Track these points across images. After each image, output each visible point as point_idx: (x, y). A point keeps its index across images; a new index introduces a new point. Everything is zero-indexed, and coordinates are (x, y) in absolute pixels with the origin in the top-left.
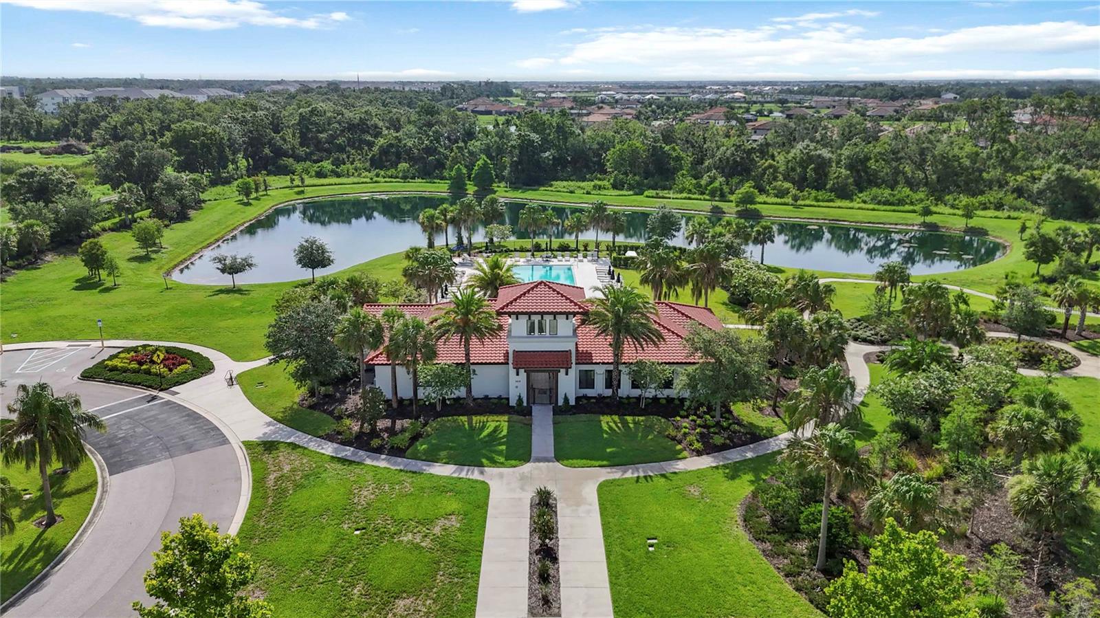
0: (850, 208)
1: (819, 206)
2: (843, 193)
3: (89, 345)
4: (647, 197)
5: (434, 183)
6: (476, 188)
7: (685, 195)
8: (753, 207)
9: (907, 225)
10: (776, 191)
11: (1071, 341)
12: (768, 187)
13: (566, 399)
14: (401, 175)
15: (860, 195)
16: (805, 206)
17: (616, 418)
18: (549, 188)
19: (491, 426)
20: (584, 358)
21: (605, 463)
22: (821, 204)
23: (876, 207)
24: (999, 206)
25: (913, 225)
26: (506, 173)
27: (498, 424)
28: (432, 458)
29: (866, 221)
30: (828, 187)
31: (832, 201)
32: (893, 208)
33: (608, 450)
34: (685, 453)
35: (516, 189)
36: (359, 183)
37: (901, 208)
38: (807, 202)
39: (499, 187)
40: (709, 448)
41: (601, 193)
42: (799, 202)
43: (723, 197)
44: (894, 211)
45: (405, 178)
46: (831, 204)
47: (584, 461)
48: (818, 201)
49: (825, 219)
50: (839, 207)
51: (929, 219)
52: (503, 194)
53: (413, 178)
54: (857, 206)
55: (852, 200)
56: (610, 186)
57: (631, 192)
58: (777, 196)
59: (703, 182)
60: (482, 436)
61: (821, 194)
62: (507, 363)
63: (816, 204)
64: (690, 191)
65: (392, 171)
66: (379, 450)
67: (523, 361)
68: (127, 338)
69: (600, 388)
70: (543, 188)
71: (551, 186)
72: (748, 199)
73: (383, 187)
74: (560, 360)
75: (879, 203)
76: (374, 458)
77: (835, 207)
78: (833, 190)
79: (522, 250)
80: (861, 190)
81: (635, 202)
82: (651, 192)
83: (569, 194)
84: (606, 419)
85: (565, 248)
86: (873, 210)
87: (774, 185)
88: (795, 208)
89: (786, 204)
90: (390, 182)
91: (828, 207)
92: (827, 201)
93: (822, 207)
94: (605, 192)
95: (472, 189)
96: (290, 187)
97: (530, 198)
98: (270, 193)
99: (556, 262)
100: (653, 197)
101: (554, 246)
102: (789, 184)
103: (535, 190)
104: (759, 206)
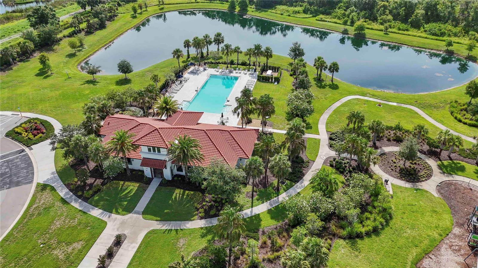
0: (414, 36)
1: (398, 33)
2: (416, 25)
3: (18, 115)
4: (317, 20)
5: (223, 4)
7: (335, 20)
8: (363, 32)
9: (437, 50)
10: (382, 21)
11: (440, 160)
12: (378, 18)
13: (167, 177)
15: (425, 26)
16: (391, 32)
17: (182, 191)
18: (273, 11)
19: (131, 187)
21: (159, 219)
22: (400, 32)
23: (428, 36)
25: (441, 51)
27: (133, 187)
28: (96, 205)
29: (417, 46)
30: (410, 20)
31: (407, 30)
32: (436, 38)
33: (166, 211)
34: (196, 217)
35: (257, 10)
37: (441, 38)
38: (394, 30)
39: (250, 8)
40: (207, 216)
41: (296, 16)
42: (389, 30)
43: (352, 24)
44: (437, 40)
46: (406, 32)
47: (152, 217)
48: (399, 29)
49: (396, 43)
50: (409, 35)
51: (450, 48)
52: (252, 12)
54: (420, 34)
55: (419, 29)
56: (302, 11)
57: (311, 16)
58: (382, 24)
59: (347, 13)
60: (122, 195)
61: (403, 26)
63: (397, 31)
64: (338, 18)
67: (148, 161)
68: (33, 112)
70: (270, 11)
73: (199, 5)
74: (160, 165)
75: (431, 34)
76: (76, 201)
77: (407, 35)
78: (411, 23)
79: (225, 63)
80: (427, 23)
81: (309, 22)
82: (321, 16)
83: (280, 15)
84: (178, 191)
85: (244, 64)
86: (426, 38)
87: (382, 17)
88: (385, 34)
89: (381, 30)
90: (204, 2)
91: (403, 34)
92: (404, 30)
93: (400, 34)
94: (298, 15)
95: (238, 9)
96: (159, 5)
97: (261, 16)
98: (148, 9)
99: (234, 74)
100: (319, 20)
101: (240, 62)
102: (390, 17)
103: (266, 11)
104: (367, 31)
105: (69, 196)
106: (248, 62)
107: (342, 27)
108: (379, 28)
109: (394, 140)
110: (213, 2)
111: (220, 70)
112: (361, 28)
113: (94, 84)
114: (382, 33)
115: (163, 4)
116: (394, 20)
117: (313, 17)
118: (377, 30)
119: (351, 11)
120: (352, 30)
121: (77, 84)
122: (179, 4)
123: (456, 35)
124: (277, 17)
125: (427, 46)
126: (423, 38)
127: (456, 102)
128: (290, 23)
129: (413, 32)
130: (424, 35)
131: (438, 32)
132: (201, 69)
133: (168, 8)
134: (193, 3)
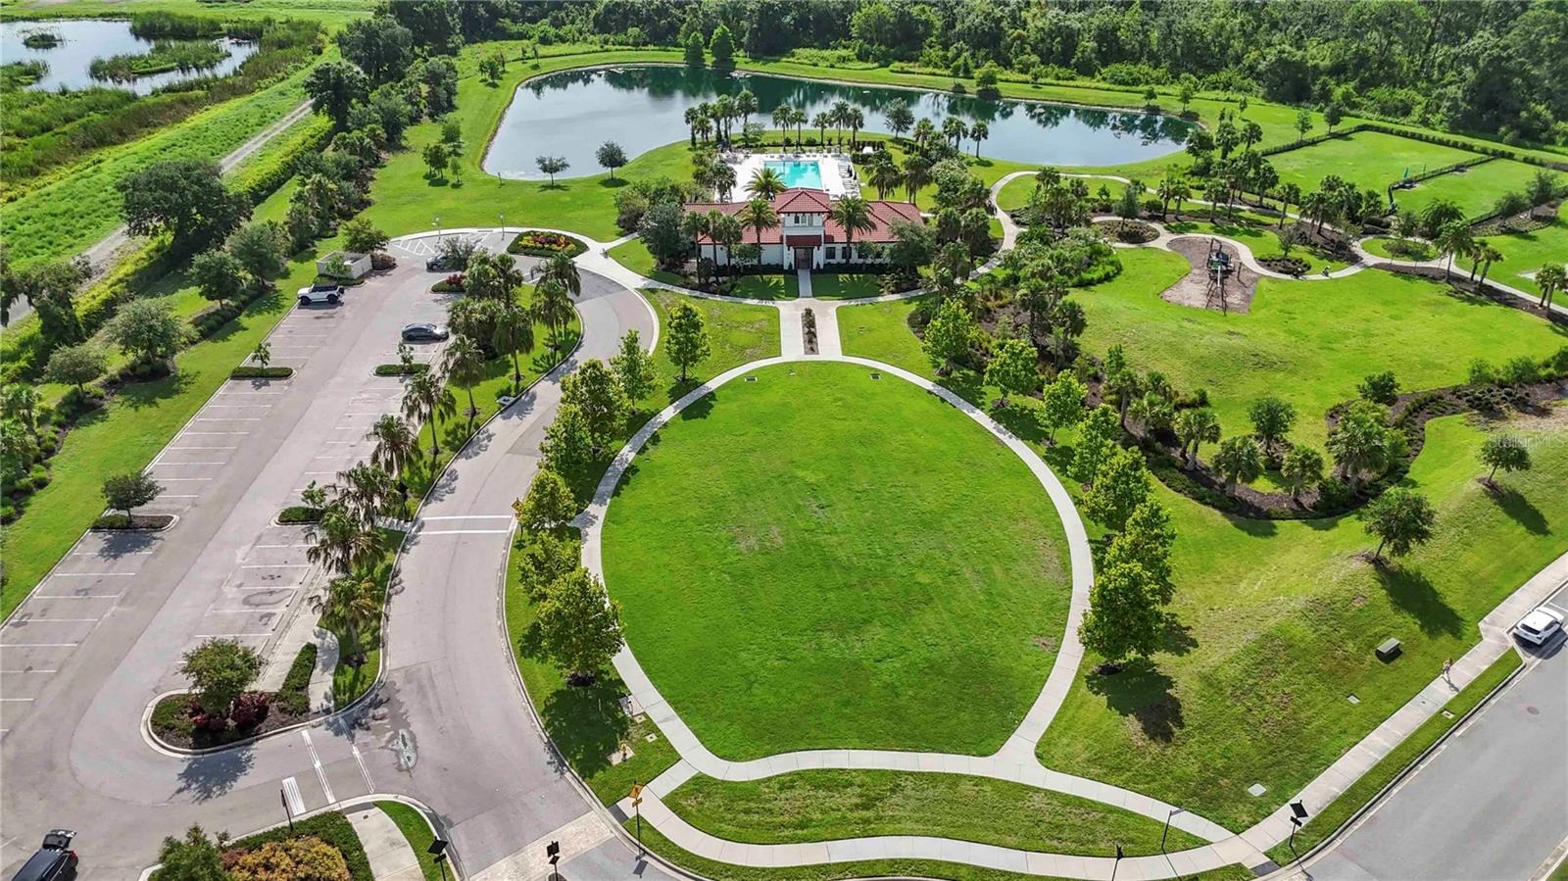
0: (1087, 88)
1: (1058, 85)
2: (1086, 69)
3: (491, 231)
4: (892, 71)
5: (667, 51)
6: (714, 59)
7: (930, 69)
8: (993, 86)
9: (1132, 108)
10: (1021, 66)
11: (1166, 222)
12: (1014, 61)
13: (818, 265)
14: (631, 41)
15: (1103, 71)
16: (1045, 84)
17: (847, 276)
18: (791, 59)
19: (775, 280)
20: (829, 239)
21: (840, 298)
22: (1061, 82)
23: (1112, 87)
24: (1226, 87)
25: (1138, 108)
26: (745, 40)
27: (780, 279)
28: (745, 296)
29: (1096, 103)
30: (1073, 61)
31: (1072, 79)
32: (1129, 88)
33: (841, 292)
34: (885, 293)
35: (756, 59)
36: (589, 53)
37: (1134, 88)
38: (1048, 80)
39: (737, 56)
40: (898, 290)
41: (845, 66)
42: (1040, 80)
43: (968, 75)
44: (1127, 91)
45: (636, 44)
46: (1071, 83)
47: (829, 297)
48: (1058, 78)
49: (1059, 101)
50: (1077, 87)
51: (1153, 102)
52: (744, 67)
53: (645, 44)
54: (1097, 84)
55: (1093, 77)
56: (854, 57)
57: (876, 65)
58: (1021, 71)
59: (950, 55)
60: (771, 285)
61: (1063, 72)
62: (782, 243)
63: (1055, 82)
64: (936, 66)
65: (621, 37)
66: (714, 293)
67: (793, 241)
68: (514, 226)
69: (839, 259)
70: (784, 59)
71: (793, 55)
72: (990, 79)
73: (614, 57)
74: (815, 241)
75: (1116, 81)
76: (712, 296)
77: (1073, 87)
78: (1076, 66)
79: (775, 145)
80: (1105, 65)
81: (879, 77)
82: (897, 65)
83: (811, 67)
84: (841, 276)
85: (811, 143)
86: (1108, 90)
87: (1020, 58)
88: (1034, 87)
89: (1027, 82)
90: (621, 50)
91: (1067, 86)
92: (1067, 79)
93: (1062, 86)
94: (850, 65)
95: (709, 59)
96: (522, 59)
97: (771, 71)
98: (507, 68)
100: (897, 72)
101: (803, 141)
102: (1035, 58)
103: (776, 61)
104: (999, 85)
105: (697, 293)
106: (819, 140)
107: (950, 82)
108: (1020, 79)
109: (1101, 210)
110: (642, 48)
111: (776, 155)
114: (1029, 87)
115: (536, 56)
116: (1042, 63)
117: (881, 66)
118: (1018, 82)
120: (972, 88)
123: (1158, 82)
124: (807, 71)
125: (1115, 103)
126: (1103, 89)
127: (1175, 166)
129: (1085, 81)
130: (1102, 85)
131: (1127, 78)
132: (741, 156)
133: (547, 64)
134: (596, 52)
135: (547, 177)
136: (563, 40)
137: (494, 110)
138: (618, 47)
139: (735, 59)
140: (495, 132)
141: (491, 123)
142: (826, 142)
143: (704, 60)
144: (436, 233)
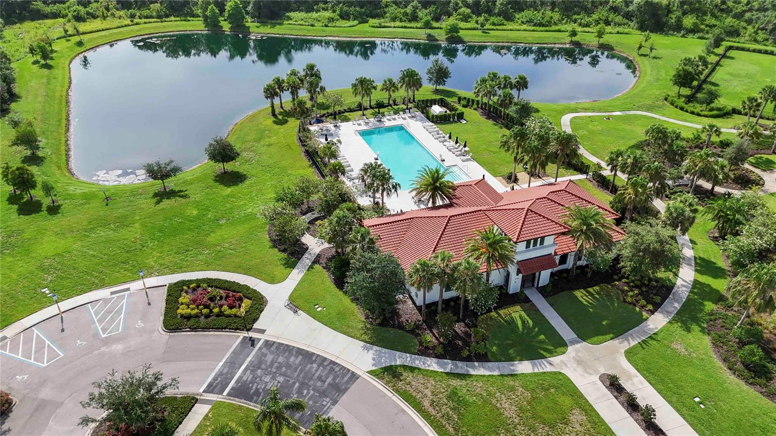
0: (518, 30)
1: (497, 30)
2: (508, 16)
3: (128, 289)
5: (189, 21)
6: (230, 25)
7: (398, 24)
8: (458, 34)
9: (561, 44)
10: (461, 17)
14: (154, 14)
15: (518, 16)
16: (490, 30)
17: (583, 292)
18: (290, 22)
21: (611, 335)
22: (497, 27)
23: (534, 28)
25: (565, 44)
26: (249, 8)
27: (519, 313)
31: (503, 24)
32: (547, 28)
33: (604, 323)
34: (645, 314)
35: (264, 23)
38: (489, 26)
39: (249, 22)
42: (484, 27)
45: (159, 17)
46: (504, 27)
47: (601, 337)
48: (494, 25)
49: (508, 42)
50: (510, 30)
51: (574, 39)
52: (257, 30)
53: (167, 16)
54: (522, 27)
56: (338, 17)
57: (356, 22)
60: (521, 330)
61: (495, 19)
63: (494, 27)
64: (402, 20)
65: (146, 12)
66: (468, 359)
67: (527, 268)
70: (285, 22)
71: (289, 18)
73: (146, 29)
74: (550, 263)
75: (535, 25)
76: (474, 367)
77: (508, 30)
79: (352, 110)
82: (373, 21)
83: (310, 27)
84: (579, 294)
86: (534, 31)
88: (483, 32)
89: (476, 29)
90: (149, 23)
91: (504, 30)
92: (501, 25)
93: (500, 30)
94: (338, 24)
95: (226, 26)
96: (65, 37)
97: (281, 33)
98: (55, 47)
99: (388, 122)
100: (377, 27)
101: (373, 103)
103: (281, 24)
104: (462, 33)
105: (449, 365)
106: (386, 101)
108: (468, 27)
110: (166, 19)
111: (361, 122)
112: (454, 29)
113: (182, 197)
114: (480, 33)
115: (78, 33)
117: (360, 23)
118: (469, 29)
119: (413, 7)
120: (441, 37)
121: (147, 204)
122: (103, 30)
124: (309, 31)
125: (550, 41)
126: (530, 31)
128: (339, 37)
129: (510, 26)
133: (90, 40)
134: (129, 25)
135: (158, 185)
136: (94, 17)
137: (58, 95)
138: (143, 20)
139: (247, 24)
140: (68, 120)
141: (60, 110)
142: (391, 102)
143: (222, 27)
144: (52, 310)
